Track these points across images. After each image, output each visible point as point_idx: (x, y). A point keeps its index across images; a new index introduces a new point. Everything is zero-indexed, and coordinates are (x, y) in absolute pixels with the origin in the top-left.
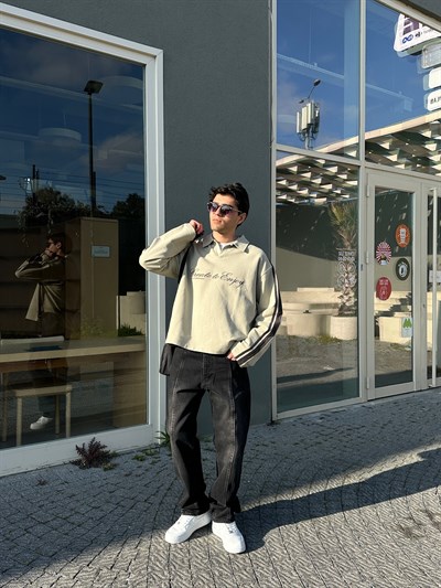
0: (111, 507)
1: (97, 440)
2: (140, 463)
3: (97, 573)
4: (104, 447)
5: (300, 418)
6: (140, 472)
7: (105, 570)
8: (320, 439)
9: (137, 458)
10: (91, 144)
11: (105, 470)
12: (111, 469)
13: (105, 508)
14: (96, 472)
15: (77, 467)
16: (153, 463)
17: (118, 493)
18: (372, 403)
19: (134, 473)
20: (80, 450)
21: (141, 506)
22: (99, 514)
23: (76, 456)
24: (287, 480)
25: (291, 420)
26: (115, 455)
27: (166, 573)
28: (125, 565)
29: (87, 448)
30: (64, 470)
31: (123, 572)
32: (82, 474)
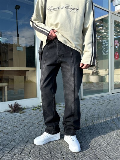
0: (22, 126)
1: (17, 102)
2: (35, 111)
3: (13, 157)
4: (20, 105)
5: (91, 98)
6: (35, 114)
7: (17, 155)
8: (101, 103)
9: (33, 109)
10: (17, 20)
11: (21, 113)
12: (23, 113)
13: (19, 126)
14: (17, 114)
15: (9, 113)
16: (40, 111)
17: (25, 121)
18: (114, 94)
19: (32, 114)
20: (11, 106)
21: (35, 126)
22: (16, 129)
23: (9, 109)
24: (94, 115)
25: (88, 99)
26: (25, 109)
27: (49, 155)
28: (28, 151)
29: (13, 105)
30: (3, 114)
31: (27, 156)
32: (11, 115)
